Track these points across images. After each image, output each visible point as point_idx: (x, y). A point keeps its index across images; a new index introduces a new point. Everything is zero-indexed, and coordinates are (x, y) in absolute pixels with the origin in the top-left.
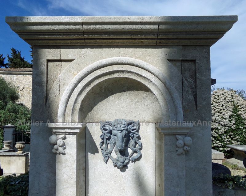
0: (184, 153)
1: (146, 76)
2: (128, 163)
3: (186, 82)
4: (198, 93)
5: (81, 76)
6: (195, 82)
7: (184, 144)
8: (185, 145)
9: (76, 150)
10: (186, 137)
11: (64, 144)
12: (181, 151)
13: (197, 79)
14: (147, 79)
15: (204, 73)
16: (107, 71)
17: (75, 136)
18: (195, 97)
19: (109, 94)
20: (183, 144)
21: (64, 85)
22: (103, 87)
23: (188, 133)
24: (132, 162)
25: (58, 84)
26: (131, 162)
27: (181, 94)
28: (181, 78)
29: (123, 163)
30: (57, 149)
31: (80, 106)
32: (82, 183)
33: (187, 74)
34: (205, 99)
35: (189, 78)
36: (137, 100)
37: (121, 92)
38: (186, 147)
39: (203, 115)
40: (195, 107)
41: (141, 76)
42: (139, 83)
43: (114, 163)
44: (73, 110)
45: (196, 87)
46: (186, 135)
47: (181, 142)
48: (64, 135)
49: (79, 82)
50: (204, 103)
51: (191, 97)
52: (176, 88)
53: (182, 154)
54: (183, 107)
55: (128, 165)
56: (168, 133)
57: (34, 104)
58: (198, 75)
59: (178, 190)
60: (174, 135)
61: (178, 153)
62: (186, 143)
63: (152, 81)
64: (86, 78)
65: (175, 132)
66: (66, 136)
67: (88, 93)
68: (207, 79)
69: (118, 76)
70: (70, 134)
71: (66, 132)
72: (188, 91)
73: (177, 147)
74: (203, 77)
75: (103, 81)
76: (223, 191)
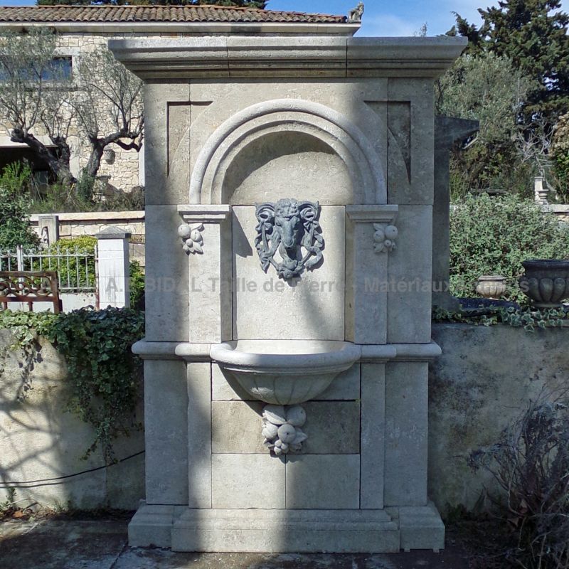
0: (385, 251)
1: (327, 130)
2: (301, 271)
3: (393, 138)
4: (412, 157)
5: (226, 131)
6: (409, 137)
7: (385, 236)
8: (386, 238)
9: (219, 247)
10: (389, 225)
11: (201, 239)
12: (380, 247)
13: (412, 134)
14: (330, 134)
15: (424, 124)
16: (267, 122)
17: (219, 225)
18: (408, 164)
19: (269, 157)
20: (383, 237)
21: (197, 143)
22: (260, 146)
23: (391, 220)
24: (308, 269)
25: (188, 143)
26: (306, 269)
27: (386, 159)
28: (385, 131)
29: (293, 270)
30: (191, 246)
31: (223, 177)
32: (228, 303)
33: (397, 125)
34: (424, 167)
35: (399, 132)
36: (315, 167)
37: (289, 153)
38: (387, 241)
39: (421, 193)
40: (407, 178)
41: (320, 129)
42: (318, 140)
43: (278, 270)
44: (213, 185)
45: (410, 146)
46: (389, 223)
47: (380, 233)
48: (201, 224)
49: (222, 140)
50: (422, 173)
51: (401, 163)
52: (377, 149)
53: (381, 252)
54: (388, 179)
55: (302, 275)
56: (361, 220)
57: (148, 175)
58: (412, 127)
59: (376, 307)
60: (371, 223)
61: (375, 249)
62: (387, 234)
63: (337, 138)
64: (232, 134)
65: (371, 218)
66: (204, 225)
67: (236, 158)
68: (427, 132)
69: (284, 130)
70: (210, 221)
71: (205, 219)
72: (396, 153)
73: (375, 241)
74: (421, 131)
75: (260, 137)
76: (473, 330)
